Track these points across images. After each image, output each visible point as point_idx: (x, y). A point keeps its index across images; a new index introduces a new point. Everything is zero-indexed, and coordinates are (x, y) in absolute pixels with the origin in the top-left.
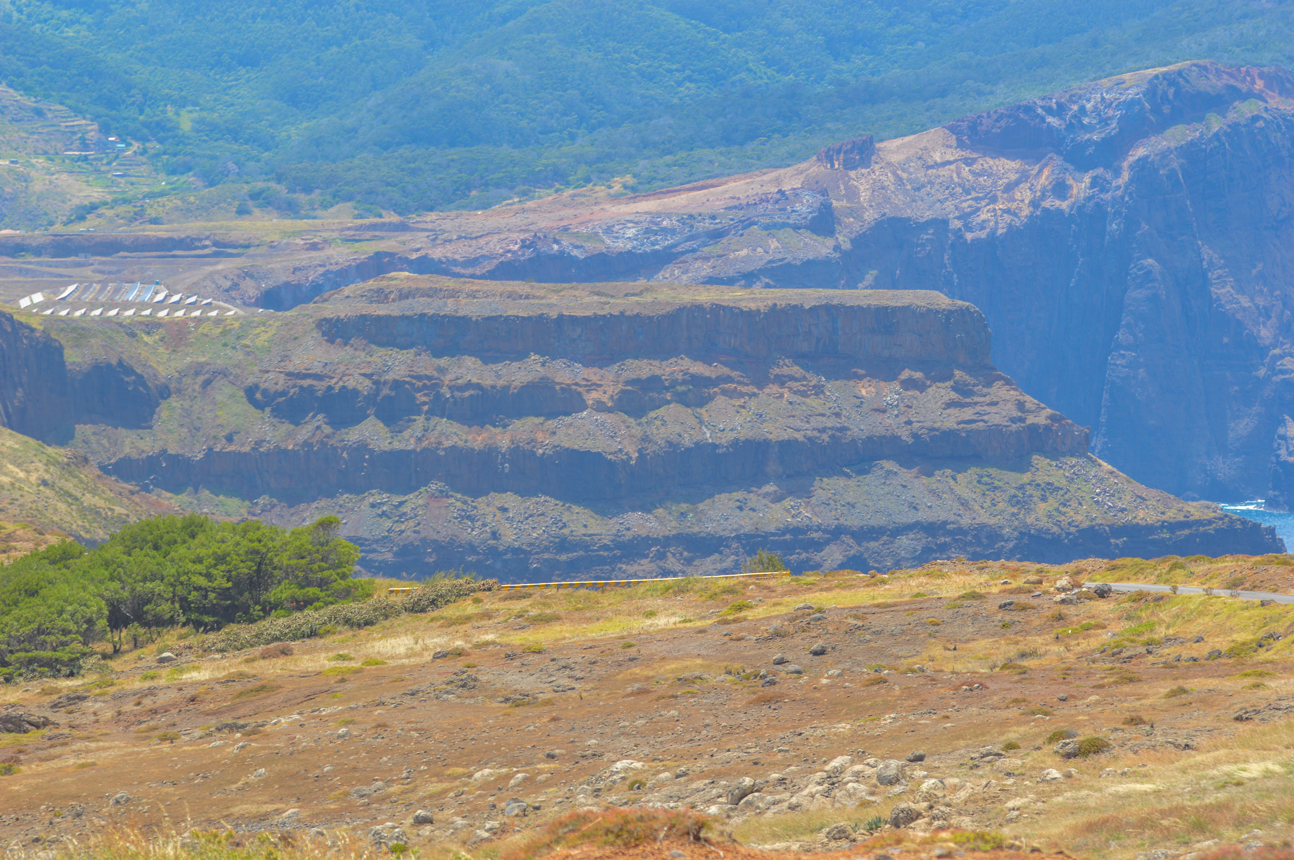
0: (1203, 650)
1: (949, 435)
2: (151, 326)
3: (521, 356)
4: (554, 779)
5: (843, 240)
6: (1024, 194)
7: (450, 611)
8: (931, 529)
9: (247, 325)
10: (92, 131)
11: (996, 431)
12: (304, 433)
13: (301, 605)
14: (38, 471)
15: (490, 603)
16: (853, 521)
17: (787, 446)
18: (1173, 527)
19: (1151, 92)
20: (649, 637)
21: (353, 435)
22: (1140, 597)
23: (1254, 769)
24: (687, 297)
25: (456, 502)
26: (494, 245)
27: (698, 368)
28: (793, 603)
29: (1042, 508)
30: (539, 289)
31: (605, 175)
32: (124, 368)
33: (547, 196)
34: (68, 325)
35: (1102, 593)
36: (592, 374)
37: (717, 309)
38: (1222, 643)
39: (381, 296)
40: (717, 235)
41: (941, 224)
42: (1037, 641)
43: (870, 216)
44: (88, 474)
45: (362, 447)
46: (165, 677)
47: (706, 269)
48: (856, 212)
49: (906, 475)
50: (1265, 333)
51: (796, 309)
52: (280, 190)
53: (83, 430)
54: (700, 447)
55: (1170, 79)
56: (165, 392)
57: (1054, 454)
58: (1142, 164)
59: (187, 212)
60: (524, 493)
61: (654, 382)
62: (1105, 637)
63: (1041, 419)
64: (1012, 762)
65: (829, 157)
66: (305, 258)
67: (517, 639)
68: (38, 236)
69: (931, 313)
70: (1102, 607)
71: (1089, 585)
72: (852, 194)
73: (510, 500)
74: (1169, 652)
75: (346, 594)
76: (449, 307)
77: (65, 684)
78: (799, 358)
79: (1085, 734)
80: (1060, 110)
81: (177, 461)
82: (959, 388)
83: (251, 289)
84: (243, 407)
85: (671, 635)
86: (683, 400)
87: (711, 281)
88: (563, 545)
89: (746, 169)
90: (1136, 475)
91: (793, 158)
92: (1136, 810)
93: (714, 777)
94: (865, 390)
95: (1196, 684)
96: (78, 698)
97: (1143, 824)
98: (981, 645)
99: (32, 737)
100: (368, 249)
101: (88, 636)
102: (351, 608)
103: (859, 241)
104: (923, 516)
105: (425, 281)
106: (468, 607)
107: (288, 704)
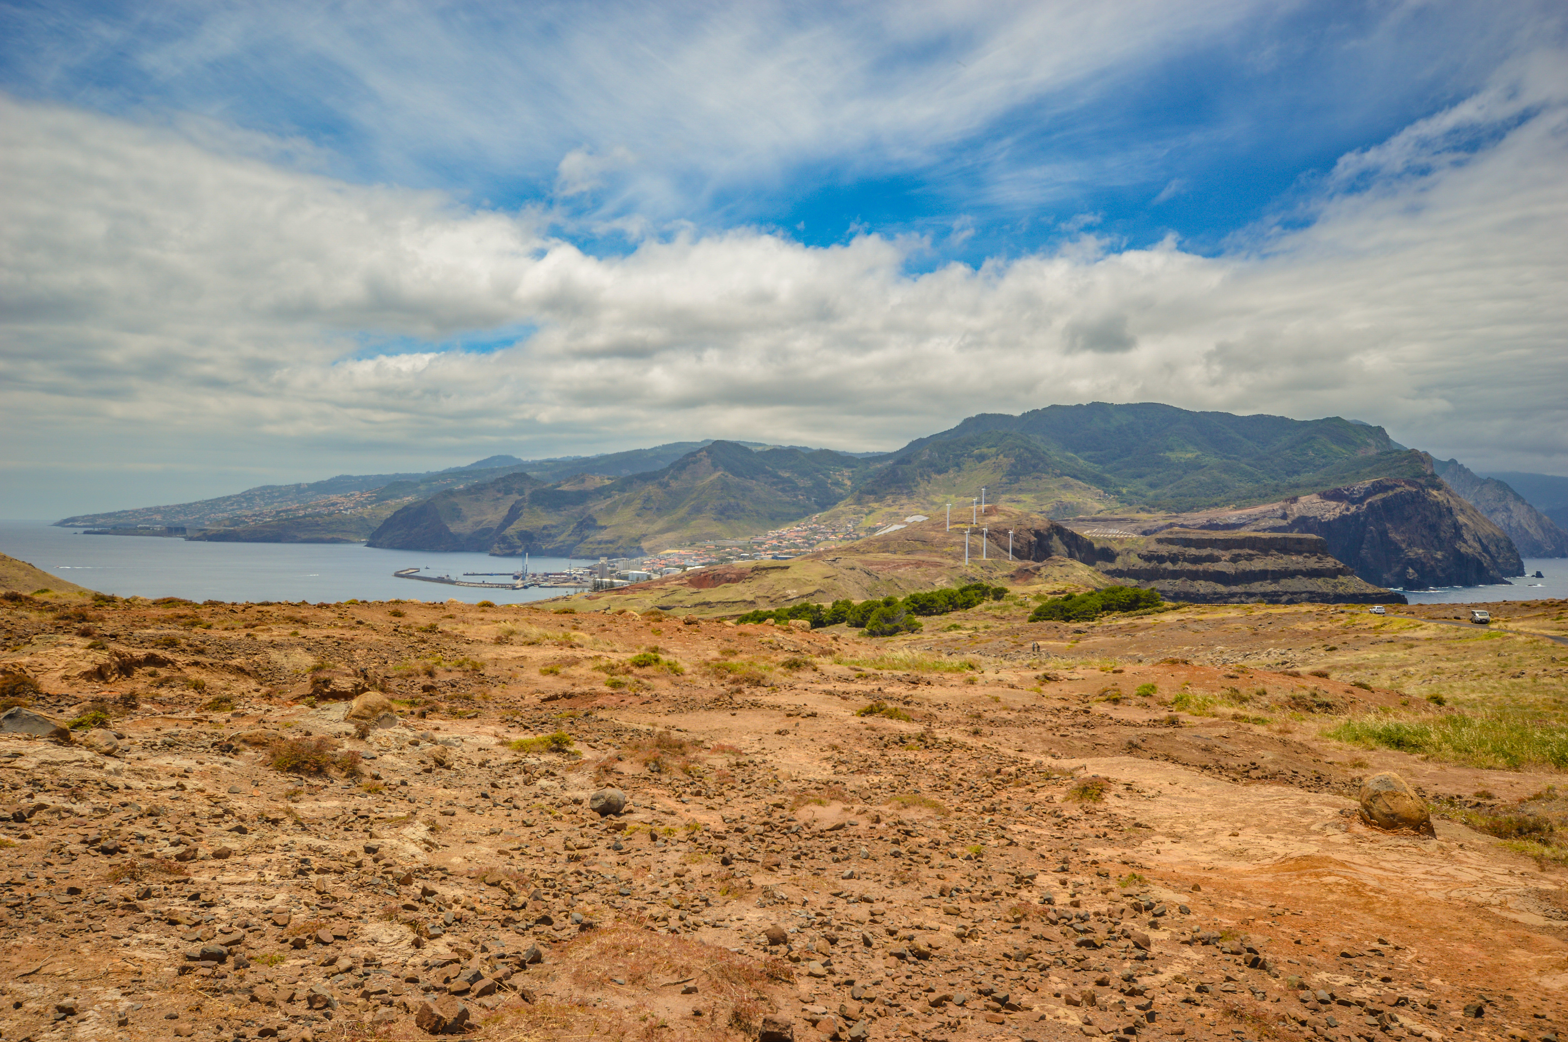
0: (1366, 627)
1: (1316, 570)
2: (1115, 539)
3: (1205, 548)
4: (1202, 650)
5: (1289, 521)
6: (1338, 510)
7: (1182, 610)
8: (1311, 593)
9: (1138, 539)
10: (1102, 493)
11: (1328, 569)
12: (1152, 565)
13: (1147, 607)
14: (1088, 572)
15: (1192, 608)
16: (1290, 590)
17: (1273, 571)
18: (1376, 594)
19: (1373, 485)
20: (1228, 619)
21: (1164, 566)
22: (1352, 614)
23: (1372, 656)
24: (1248, 535)
25: (1189, 582)
26: (1200, 521)
27: (1250, 552)
28: (1264, 612)
29: (1341, 588)
30: (1211, 532)
31: (1228, 505)
32: (1108, 549)
33: (1213, 510)
34: (1095, 538)
35: (1342, 612)
36: (1223, 553)
37: (1256, 538)
38: (1372, 625)
39: (1171, 533)
40: (1256, 520)
41: (1315, 518)
42: (1325, 623)
43: (1297, 515)
44: (1099, 573)
45: (1165, 569)
46: (1114, 623)
47: (1253, 528)
48: (1293, 514)
49: (1304, 579)
50: (1404, 546)
51: (1276, 538)
52: (1147, 507)
53: (1099, 563)
54: (1251, 571)
55: (1378, 482)
56: (1118, 554)
57: (1344, 575)
58: (1370, 504)
59: (1124, 512)
60: (1206, 580)
61: (1239, 555)
62: (1342, 623)
63: (1341, 566)
64: (1313, 651)
65: (1286, 501)
66: (1153, 524)
67: (1197, 617)
68: (1089, 517)
69: (1311, 540)
70: (1342, 615)
71: (1339, 609)
72: (1292, 510)
73: (1202, 582)
74: (1358, 627)
75: (1158, 605)
76: (1188, 536)
77: (1091, 623)
78: (1277, 550)
79: (1332, 646)
80: (1348, 490)
81: (1121, 571)
82: (1319, 558)
83: (1140, 531)
84: (1137, 558)
85: (1234, 618)
86: (1247, 559)
87: (1255, 531)
88: (1215, 593)
89: (1264, 503)
90: (1367, 581)
91: (1277, 501)
92: (1341, 664)
93: (1240, 651)
94: (1294, 558)
95: (1361, 635)
96: (1093, 627)
97: (1342, 667)
98: (1311, 623)
99: (1083, 635)
100: (1168, 522)
101: (1097, 612)
102: (1158, 608)
103: (1294, 522)
104: (1309, 589)
105: (1182, 530)
106: (1186, 609)
107: (1142, 630)
